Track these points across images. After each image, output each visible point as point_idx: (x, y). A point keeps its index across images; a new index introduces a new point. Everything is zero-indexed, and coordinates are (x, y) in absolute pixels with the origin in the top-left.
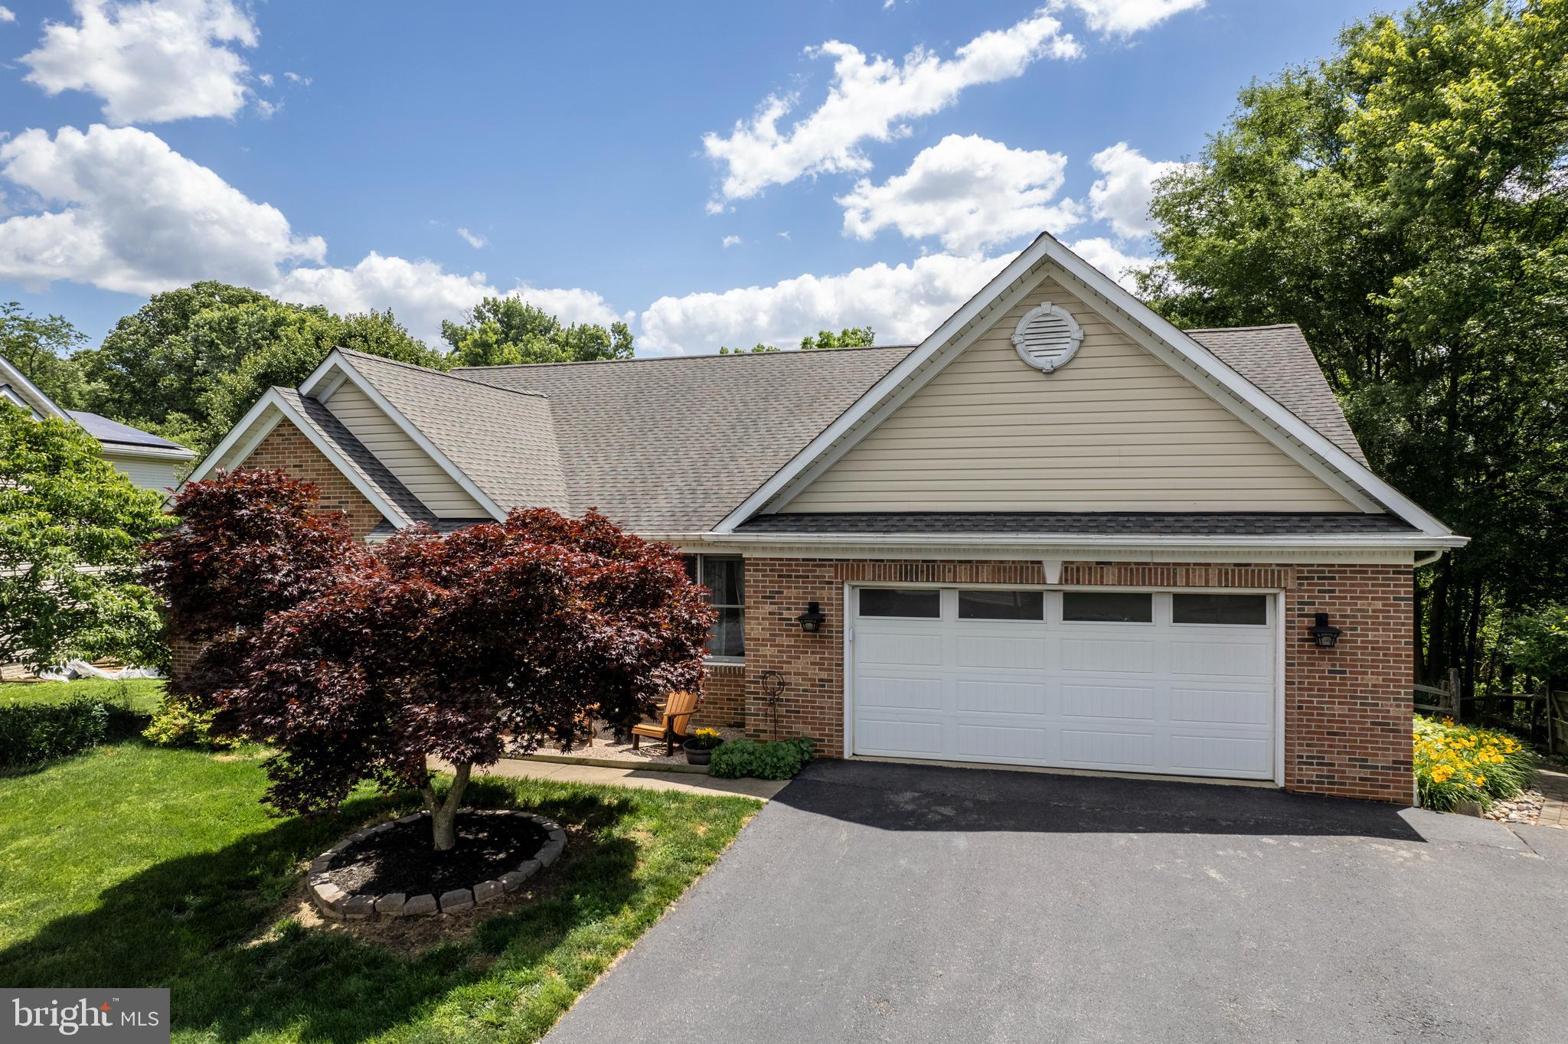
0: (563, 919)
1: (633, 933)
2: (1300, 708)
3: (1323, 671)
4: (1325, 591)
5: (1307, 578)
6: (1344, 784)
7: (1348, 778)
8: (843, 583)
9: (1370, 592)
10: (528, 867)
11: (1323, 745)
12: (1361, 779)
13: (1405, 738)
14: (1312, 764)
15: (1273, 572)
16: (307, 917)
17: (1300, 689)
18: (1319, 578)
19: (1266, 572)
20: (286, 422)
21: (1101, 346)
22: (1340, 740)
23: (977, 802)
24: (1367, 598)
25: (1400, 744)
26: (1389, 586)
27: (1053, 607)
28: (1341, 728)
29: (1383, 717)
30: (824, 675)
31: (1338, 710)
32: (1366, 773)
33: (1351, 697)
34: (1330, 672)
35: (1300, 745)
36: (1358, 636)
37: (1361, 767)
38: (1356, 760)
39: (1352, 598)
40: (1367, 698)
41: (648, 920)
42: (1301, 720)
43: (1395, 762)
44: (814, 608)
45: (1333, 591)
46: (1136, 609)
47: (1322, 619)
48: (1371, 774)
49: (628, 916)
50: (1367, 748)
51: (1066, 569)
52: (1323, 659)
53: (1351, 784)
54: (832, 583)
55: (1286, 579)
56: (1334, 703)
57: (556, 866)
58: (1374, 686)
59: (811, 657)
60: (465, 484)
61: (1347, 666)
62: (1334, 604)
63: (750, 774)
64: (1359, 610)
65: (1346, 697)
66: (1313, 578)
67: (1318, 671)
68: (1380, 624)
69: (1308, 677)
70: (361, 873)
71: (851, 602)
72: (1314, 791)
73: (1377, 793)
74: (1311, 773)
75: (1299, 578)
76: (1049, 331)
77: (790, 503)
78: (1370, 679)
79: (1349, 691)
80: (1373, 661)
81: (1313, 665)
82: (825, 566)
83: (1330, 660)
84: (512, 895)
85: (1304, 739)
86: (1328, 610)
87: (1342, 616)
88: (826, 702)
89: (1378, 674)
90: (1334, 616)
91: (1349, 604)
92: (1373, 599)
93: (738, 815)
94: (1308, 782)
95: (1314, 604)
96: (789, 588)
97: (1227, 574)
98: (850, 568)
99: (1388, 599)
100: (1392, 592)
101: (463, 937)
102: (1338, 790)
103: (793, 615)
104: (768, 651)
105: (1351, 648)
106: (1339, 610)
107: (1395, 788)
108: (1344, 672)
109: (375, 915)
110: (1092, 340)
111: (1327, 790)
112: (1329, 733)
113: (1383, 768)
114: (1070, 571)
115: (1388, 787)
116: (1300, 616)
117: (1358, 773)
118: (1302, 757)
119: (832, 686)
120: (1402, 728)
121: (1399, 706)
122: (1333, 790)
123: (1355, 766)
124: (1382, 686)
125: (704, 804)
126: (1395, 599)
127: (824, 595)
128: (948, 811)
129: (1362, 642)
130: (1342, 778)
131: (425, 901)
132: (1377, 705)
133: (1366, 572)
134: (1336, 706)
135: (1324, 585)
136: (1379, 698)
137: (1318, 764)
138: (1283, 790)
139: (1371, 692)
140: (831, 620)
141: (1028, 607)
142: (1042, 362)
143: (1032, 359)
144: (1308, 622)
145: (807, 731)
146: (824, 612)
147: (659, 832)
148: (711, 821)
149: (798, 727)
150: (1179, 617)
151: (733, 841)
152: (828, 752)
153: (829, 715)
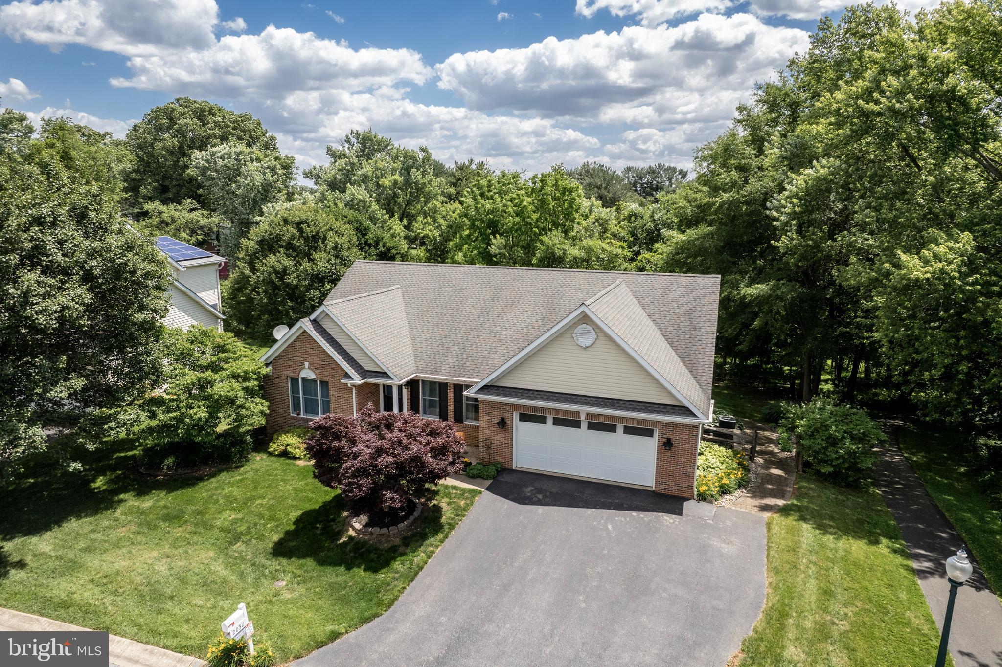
0: (424, 537)
1: (442, 542)
2: (660, 467)
3: (668, 456)
4: (670, 430)
5: (664, 426)
6: (671, 491)
7: (673, 489)
8: (512, 411)
9: (684, 432)
10: (412, 518)
11: (666, 479)
12: (677, 490)
14: (663, 484)
15: (653, 423)
16: (351, 533)
17: (661, 461)
18: (668, 426)
19: (651, 423)
20: (307, 333)
21: (602, 340)
22: (672, 477)
23: (551, 493)
24: (683, 434)
26: (689, 431)
27: (584, 425)
28: (673, 473)
29: (687, 472)
30: (506, 441)
31: (672, 468)
32: (679, 488)
33: (677, 465)
34: (670, 456)
35: (660, 478)
36: (680, 446)
37: (678, 486)
39: (679, 434)
40: (681, 465)
41: (446, 537)
42: (661, 470)
43: (688, 485)
44: (503, 419)
45: (673, 431)
46: (611, 429)
47: (669, 440)
48: (681, 489)
49: (440, 536)
50: (680, 481)
52: (668, 452)
53: (674, 491)
54: (509, 411)
55: (658, 426)
56: (671, 465)
57: (420, 516)
58: (684, 462)
59: (501, 435)
60: (376, 360)
62: (673, 435)
63: (480, 477)
64: (680, 438)
65: (675, 464)
67: (666, 456)
68: (686, 442)
69: (663, 457)
70: (365, 519)
71: (516, 416)
72: (662, 492)
73: (683, 495)
74: (663, 487)
76: (584, 334)
78: (683, 460)
79: (676, 462)
80: (683, 453)
81: (665, 454)
83: (671, 453)
84: (408, 527)
85: (661, 476)
86: (671, 437)
87: (675, 439)
88: (507, 450)
89: (685, 458)
90: (672, 439)
91: (677, 435)
92: (685, 434)
93: (474, 497)
94: (662, 489)
95: (667, 434)
96: (494, 411)
97: (638, 422)
98: (516, 407)
99: (690, 435)
100: (690, 433)
101: (397, 541)
103: (497, 421)
104: (487, 432)
105: (678, 450)
106: (674, 437)
107: (689, 493)
108: (675, 456)
109: (371, 534)
110: (600, 338)
111: (667, 492)
112: (669, 475)
113: (685, 487)
114: (589, 415)
115: (685, 493)
116: (662, 437)
117: (677, 488)
118: (660, 482)
119: (509, 445)
120: (691, 475)
122: (669, 493)
123: (676, 486)
124: (686, 462)
125: (464, 491)
127: (506, 415)
128: (540, 497)
129: (681, 448)
130: (671, 489)
131: (385, 530)
132: (684, 468)
135: (670, 428)
136: (685, 466)
137: (665, 484)
138: (653, 492)
139: (682, 463)
140: (509, 423)
141: (576, 424)
142: (582, 344)
143: (579, 343)
144: (665, 440)
145: (500, 459)
146: (507, 421)
147: (449, 503)
148: (465, 499)
149: (497, 458)
150: (624, 432)
151: (472, 508)
152: (507, 467)
153: (508, 455)
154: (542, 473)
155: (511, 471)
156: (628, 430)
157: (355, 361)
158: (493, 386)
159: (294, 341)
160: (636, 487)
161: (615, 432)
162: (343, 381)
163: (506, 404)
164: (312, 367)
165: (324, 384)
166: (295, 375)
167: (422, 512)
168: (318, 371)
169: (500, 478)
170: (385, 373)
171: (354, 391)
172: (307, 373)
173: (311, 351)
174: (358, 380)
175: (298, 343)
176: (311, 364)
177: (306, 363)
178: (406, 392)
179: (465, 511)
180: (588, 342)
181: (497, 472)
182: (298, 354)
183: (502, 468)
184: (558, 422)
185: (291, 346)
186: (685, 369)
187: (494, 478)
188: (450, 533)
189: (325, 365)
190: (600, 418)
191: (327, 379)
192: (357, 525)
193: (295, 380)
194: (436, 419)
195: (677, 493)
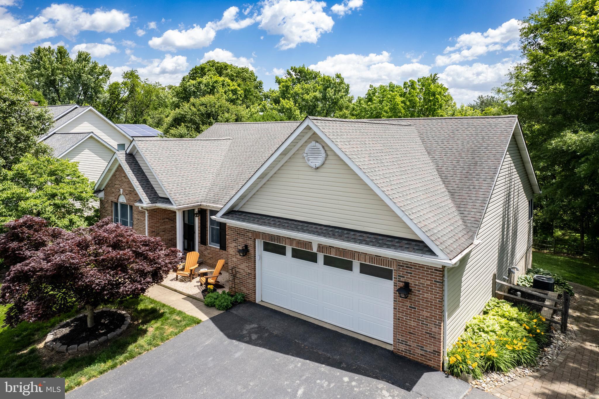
2: (399, 319)
3: (407, 306)
4: (408, 273)
5: (402, 266)
6: (414, 355)
7: (416, 353)
8: (255, 239)
9: (426, 276)
11: (407, 337)
12: (421, 354)
13: (438, 341)
14: (403, 344)
15: (389, 261)
17: (399, 312)
18: (406, 267)
19: (386, 260)
20: (120, 165)
21: (332, 159)
22: (413, 336)
24: (424, 279)
25: (436, 343)
26: (433, 275)
27: (320, 259)
28: (414, 332)
29: (430, 331)
30: (249, 271)
31: (413, 324)
32: (423, 353)
33: (418, 320)
34: (410, 307)
35: (399, 335)
36: (421, 294)
37: (421, 349)
38: (419, 346)
39: (418, 278)
40: (423, 321)
41: (113, 367)
42: (399, 324)
43: (434, 351)
44: (246, 246)
45: (411, 273)
46: (347, 266)
47: (407, 285)
48: (425, 353)
49: (108, 365)
50: (423, 342)
51: (319, 246)
52: (407, 301)
53: (417, 356)
54: (251, 238)
55: (393, 265)
56: (411, 320)
57: (112, 339)
58: (426, 317)
59: (246, 264)
60: (162, 187)
61: (416, 306)
62: (412, 279)
64: (421, 283)
65: (415, 319)
66: (404, 266)
67: (406, 306)
68: (429, 291)
69: (402, 307)
70: (66, 331)
71: (259, 245)
72: (403, 355)
73: (427, 362)
74: (402, 347)
75: (399, 265)
76: (315, 153)
77: (241, 207)
78: (425, 314)
79: (417, 317)
80: (426, 306)
81: (404, 303)
82: (249, 232)
83: (410, 302)
84: (88, 348)
85: (400, 332)
86: (409, 281)
87: (415, 285)
88: (249, 281)
89: (428, 312)
90: (411, 284)
91: (417, 280)
92: (427, 280)
93: (188, 326)
94: (402, 351)
95: (404, 277)
96: (240, 238)
97: (372, 259)
98: (256, 235)
99: (432, 281)
100: (434, 278)
102: (413, 357)
103: (240, 248)
104: (235, 259)
105: (418, 299)
106: (414, 282)
107: (434, 361)
108: (415, 308)
110: (329, 158)
111: (408, 356)
112: (409, 333)
113: (429, 352)
114: (321, 248)
115: (431, 361)
116: (399, 281)
117: (419, 352)
118: (399, 340)
119: (253, 275)
120: (437, 337)
121: (436, 327)
122: (410, 356)
123: (419, 349)
124: (429, 318)
126: (435, 281)
127: (250, 243)
129: (422, 297)
130: (414, 352)
131: (64, 348)
132: (427, 325)
133: (424, 268)
134: (412, 322)
135: (408, 270)
136: (428, 322)
137: (405, 344)
138: (392, 352)
139: (425, 319)
140: (252, 251)
141: (312, 258)
142: (313, 165)
143: (310, 163)
144: (402, 284)
145: (245, 290)
146: (250, 248)
147: (157, 329)
148: (177, 327)
149: (242, 288)
150: (362, 272)
151: (172, 339)
152: (251, 299)
153: (251, 286)
154: (281, 310)
155: (253, 304)
156: (365, 270)
157: (153, 188)
158: (238, 211)
160: (374, 342)
161: (351, 270)
162: (137, 204)
163: (248, 231)
164: (125, 194)
165: (131, 207)
166: (115, 200)
168: (127, 197)
169: (234, 311)
170: (168, 199)
171: (147, 215)
172: (122, 199)
173: (124, 180)
174: (146, 203)
175: (118, 173)
176: (124, 191)
177: (121, 190)
178: (197, 220)
179: (162, 340)
180: (318, 163)
181: (235, 304)
182: (117, 182)
183: (245, 300)
184: (297, 254)
185: (114, 175)
186: (449, 203)
187: (227, 309)
188: (121, 362)
189: (132, 192)
190: (333, 251)
191: (131, 203)
192: (50, 337)
193: (116, 204)
194: (218, 247)
195: (420, 359)
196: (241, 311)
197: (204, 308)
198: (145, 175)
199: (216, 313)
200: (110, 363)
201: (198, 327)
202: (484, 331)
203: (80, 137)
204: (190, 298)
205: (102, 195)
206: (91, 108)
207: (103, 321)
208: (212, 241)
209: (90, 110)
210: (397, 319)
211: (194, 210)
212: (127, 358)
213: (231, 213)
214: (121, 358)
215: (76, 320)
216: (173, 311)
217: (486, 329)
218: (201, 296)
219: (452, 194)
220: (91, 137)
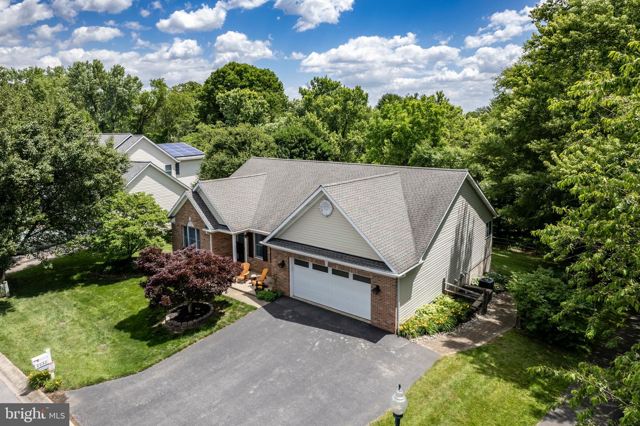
0: (198, 331)
1: (206, 336)
4: (379, 280)
6: (382, 326)
8: (289, 257)
9: (388, 282)
10: (200, 319)
11: (378, 316)
13: (394, 318)
14: (376, 320)
17: (373, 302)
18: (378, 277)
19: (367, 273)
20: (188, 200)
22: (381, 315)
26: (392, 282)
27: (330, 271)
28: (381, 313)
29: (390, 312)
30: (285, 277)
31: (381, 309)
32: (386, 324)
34: (379, 299)
35: (374, 315)
36: (385, 292)
38: (384, 321)
40: (386, 307)
41: (211, 333)
42: (374, 309)
43: (392, 323)
44: (283, 261)
46: (346, 275)
47: (378, 287)
50: (386, 319)
52: (378, 296)
54: (286, 257)
55: (371, 276)
56: (380, 307)
57: (206, 318)
59: (283, 273)
60: (222, 218)
61: (383, 299)
63: (264, 299)
64: (385, 286)
65: (383, 306)
66: (376, 277)
67: (377, 299)
68: (389, 290)
69: (375, 299)
70: (175, 314)
71: (292, 261)
72: (376, 326)
73: (387, 329)
74: (376, 322)
75: (374, 276)
76: (326, 207)
77: (280, 236)
78: (387, 303)
80: (388, 299)
81: (376, 297)
83: (380, 296)
84: (194, 324)
85: (374, 313)
86: (379, 285)
87: (382, 287)
88: (286, 283)
89: (389, 302)
91: (383, 284)
92: (388, 284)
93: (250, 311)
94: (375, 324)
95: (376, 283)
96: (279, 256)
98: (290, 254)
99: (391, 285)
101: (181, 331)
103: (280, 262)
104: (276, 269)
105: (383, 295)
106: (381, 285)
110: (335, 210)
111: (378, 326)
112: (379, 313)
113: (390, 324)
114: (330, 264)
115: (391, 328)
116: (374, 285)
117: (385, 324)
118: (374, 318)
119: (287, 280)
120: (394, 316)
121: (392, 310)
122: (380, 326)
124: (390, 305)
126: (393, 285)
127: (286, 259)
129: (386, 294)
130: (381, 324)
131: (180, 323)
133: (386, 278)
136: (389, 308)
138: (370, 325)
140: (287, 265)
141: (325, 270)
142: (325, 214)
143: (323, 213)
144: (375, 287)
145: (283, 289)
146: (286, 263)
147: (231, 313)
148: (243, 312)
149: (281, 288)
150: (354, 279)
151: (241, 318)
152: (286, 295)
153: (287, 287)
154: (306, 302)
155: (288, 298)
156: (356, 278)
157: (214, 218)
158: (277, 239)
159: (185, 204)
160: (360, 320)
161: (348, 277)
162: (203, 229)
163: (284, 252)
164: (193, 221)
165: (198, 230)
166: (185, 225)
167: (210, 316)
168: (195, 223)
169: (277, 302)
170: (226, 226)
171: (211, 237)
172: (190, 224)
173: (192, 211)
174: (211, 229)
175: (186, 205)
176: (192, 219)
177: (190, 218)
178: (246, 240)
179: (236, 319)
180: (328, 212)
181: (277, 298)
182: (186, 212)
183: (283, 295)
184: (315, 267)
185: (183, 207)
186: (410, 237)
187: (272, 301)
188: (215, 331)
189: (198, 219)
190: (337, 266)
191: (198, 228)
192: (168, 318)
193: (185, 228)
194: (261, 259)
195: (385, 328)
196: (281, 302)
197: (258, 300)
198: (207, 208)
199: (266, 303)
200: (209, 331)
201: (255, 311)
202: (426, 313)
203: (141, 166)
204: (247, 294)
205: (173, 220)
206: (144, 137)
207: (196, 308)
208: (257, 255)
209: (143, 139)
210: (373, 306)
211: (243, 233)
212: (217, 329)
213: (273, 240)
214: (214, 329)
215: (179, 308)
216: (238, 302)
217: (427, 312)
218: (254, 293)
219: (413, 229)
220: (150, 165)
